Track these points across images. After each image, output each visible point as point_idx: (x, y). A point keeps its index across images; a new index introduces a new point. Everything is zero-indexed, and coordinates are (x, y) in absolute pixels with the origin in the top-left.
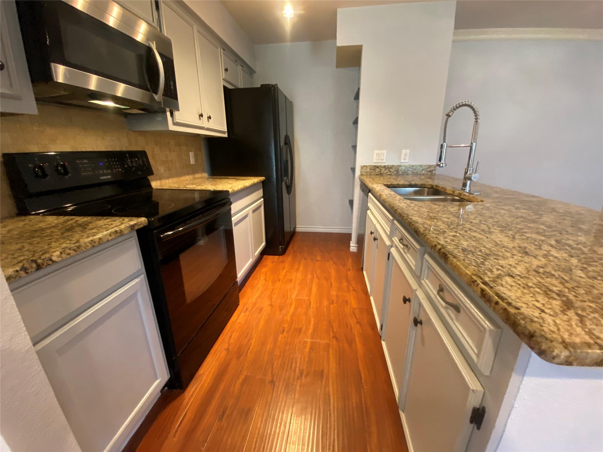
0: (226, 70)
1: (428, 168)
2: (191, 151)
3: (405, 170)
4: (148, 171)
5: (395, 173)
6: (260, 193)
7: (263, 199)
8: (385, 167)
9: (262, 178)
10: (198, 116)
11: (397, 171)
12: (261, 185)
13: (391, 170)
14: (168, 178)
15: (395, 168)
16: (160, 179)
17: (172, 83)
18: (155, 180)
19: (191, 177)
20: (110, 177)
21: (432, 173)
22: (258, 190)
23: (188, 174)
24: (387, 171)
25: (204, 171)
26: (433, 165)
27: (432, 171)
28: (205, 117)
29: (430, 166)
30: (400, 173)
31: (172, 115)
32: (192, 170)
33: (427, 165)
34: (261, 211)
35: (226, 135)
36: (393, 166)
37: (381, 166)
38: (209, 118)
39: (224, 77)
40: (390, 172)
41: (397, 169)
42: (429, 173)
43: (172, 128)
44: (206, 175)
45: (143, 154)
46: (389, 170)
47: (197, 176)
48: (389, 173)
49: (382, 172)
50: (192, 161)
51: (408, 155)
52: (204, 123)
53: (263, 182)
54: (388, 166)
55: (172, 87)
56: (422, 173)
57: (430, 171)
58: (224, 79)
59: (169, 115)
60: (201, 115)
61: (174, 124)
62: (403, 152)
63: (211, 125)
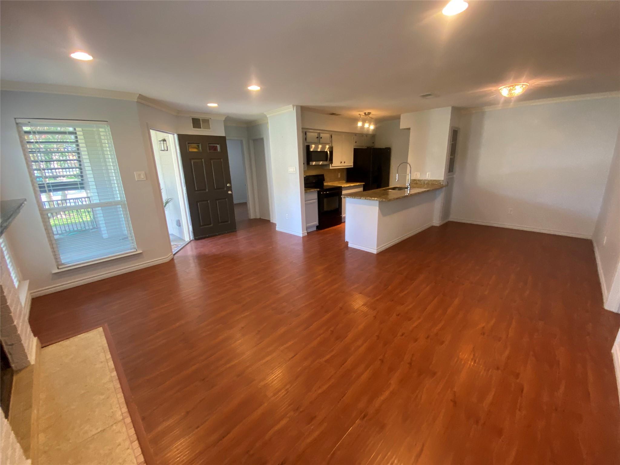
0: (356, 142)
2: (339, 173)
4: (324, 180)
6: (362, 189)
8: (418, 180)
9: (364, 183)
10: (340, 163)
11: (424, 183)
12: (363, 185)
14: (330, 182)
16: (327, 182)
18: (326, 183)
19: (338, 182)
22: (362, 187)
23: (337, 181)
25: (344, 180)
26: (441, 180)
27: (441, 183)
28: (343, 162)
29: (439, 181)
31: (331, 165)
32: (339, 180)
35: (353, 167)
36: (422, 180)
37: (417, 180)
38: (345, 162)
40: (421, 182)
43: (331, 168)
44: (344, 182)
45: (323, 176)
47: (340, 182)
48: (420, 183)
49: (417, 182)
50: (339, 176)
51: (430, 175)
52: (343, 164)
53: (364, 185)
54: (420, 180)
55: (332, 159)
56: (435, 184)
57: (439, 183)
58: (355, 146)
59: (330, 164)
60: (341, 162)
61: (332, 167)
62: (427, 173)
63: (345, 164)
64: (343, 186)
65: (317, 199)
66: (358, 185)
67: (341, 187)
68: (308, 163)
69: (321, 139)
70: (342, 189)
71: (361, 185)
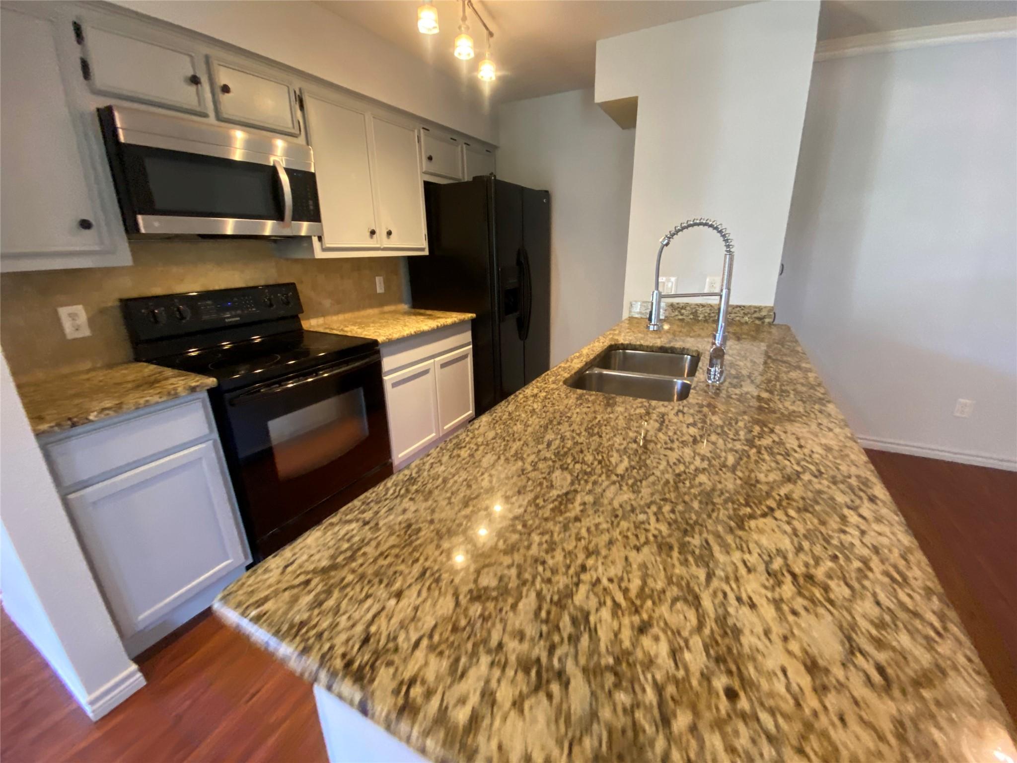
0: (430, 158)
1: (755, 312)
2: (378, 275)
3: (709, 314)
5: (692, 317)
6: (467, 336)
7: (471, 346)
9: (474, 315)
10: (369, 234)
11: (695, 314)
12: (469, 326)
13: (683, 311)
14: (337, 313)
15: (692, 309)
16: (323, 316)
17: (311, 202)
18: (308, 318)
20: (238, 319)
21: (763, 323)
23: (371, 306)
24: (676, 313)
25: (401, 301)
26: (765, 307)
27: (764, 317)
28: (381, 233)
29: (760, 309)
30: (700, 319)
31: (319, 239)
32: (380, 301)
33: (755, 307)
34: (467, 363)
35: (426, 253)
38: (389, 233)
39: (424, 170)
40: (682, 315)
41: (694, 311)
42: (757, 322)
43: (319, 254)
44: (405, 307)
46: (680, 312)
47: (387, 308)
48: (680, 317)
50: (380, 289)
52: (380, 240)
53: (473, 321)
54: (678, 304)
55: (311, 207)
56: (743, 321)
57: (759, 319)
58: (425, 173)
59: (315, 240)
60: (373, 233)
61: (325, 250)
62: (708, 280)
63: (394, 242)
64: (380, 339)
65: (216, 435)
66: (454, 325)
67: (375, 343)
68: (131, 228)
69: (225, 98)
70: (378, 352)
71: (462, 322)
